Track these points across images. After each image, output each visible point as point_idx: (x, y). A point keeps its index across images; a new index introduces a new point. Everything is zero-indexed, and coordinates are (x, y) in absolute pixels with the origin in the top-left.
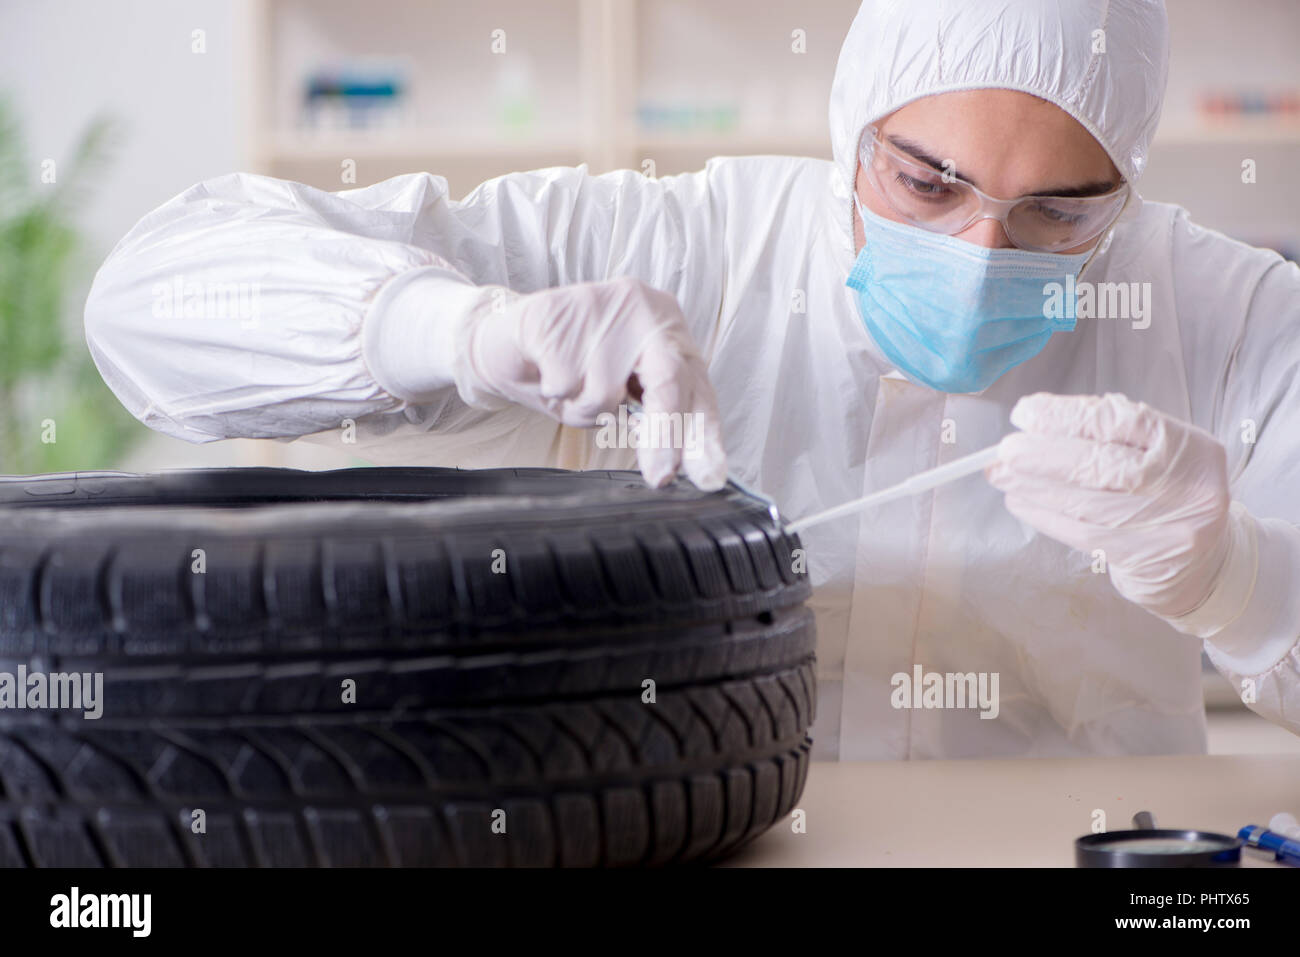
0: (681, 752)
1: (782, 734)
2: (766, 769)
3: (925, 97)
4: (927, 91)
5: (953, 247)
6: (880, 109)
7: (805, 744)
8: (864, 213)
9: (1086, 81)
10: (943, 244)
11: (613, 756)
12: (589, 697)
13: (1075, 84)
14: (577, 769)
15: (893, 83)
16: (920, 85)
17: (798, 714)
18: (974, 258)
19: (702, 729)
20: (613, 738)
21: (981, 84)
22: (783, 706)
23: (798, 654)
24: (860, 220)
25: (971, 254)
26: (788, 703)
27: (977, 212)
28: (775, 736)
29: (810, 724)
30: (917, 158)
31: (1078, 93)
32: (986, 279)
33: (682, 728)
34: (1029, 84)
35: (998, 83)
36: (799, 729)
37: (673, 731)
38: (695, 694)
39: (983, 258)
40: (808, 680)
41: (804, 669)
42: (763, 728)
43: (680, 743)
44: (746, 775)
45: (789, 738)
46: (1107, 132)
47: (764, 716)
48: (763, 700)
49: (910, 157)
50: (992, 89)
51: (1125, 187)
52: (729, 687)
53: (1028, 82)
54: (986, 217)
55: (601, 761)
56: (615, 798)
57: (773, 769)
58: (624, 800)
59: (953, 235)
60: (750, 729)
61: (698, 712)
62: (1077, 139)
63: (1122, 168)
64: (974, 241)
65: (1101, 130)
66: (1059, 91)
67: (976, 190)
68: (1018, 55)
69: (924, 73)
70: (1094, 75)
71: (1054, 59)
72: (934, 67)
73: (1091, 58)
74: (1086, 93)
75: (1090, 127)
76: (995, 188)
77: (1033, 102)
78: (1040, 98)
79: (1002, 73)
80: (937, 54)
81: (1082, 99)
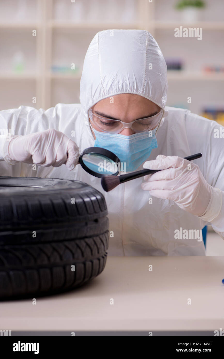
0: (74, 257)
1: (100, 252)
2: (96, 262)
3: (102, 100)
4: (102, 98)
5: (119, 137)
6: (91, 105)
7: (106, 254)
8: (94, 130)
9: (144, 86)
10: (116, 136)
11: (55, 258)
12: (49, 242)
13: (141, 88)
14: (46, 262)
15: (93, 97)
16: (100, 97)
17: (104, 246)
18: (125, 139)
19: (79, 251)
20: (55, 253)
21: (115, 94)
22: (100, 245)
23: (105, 230)
24: (93, 132)
25: (124, 138)
26: (102, 244)
27: (123, 127)
28: (98, 252)
29: (107, 249)
30: (104, 116)
31: (142, 90)
32: (130, 144)
33: (74, 251)
34: (129, 91)
35: (120, 93)
36: (104, 251)
37: (71, 251)
38: (78, 242)
39: (128, 139)
40: (107, 237)
41: (106, 234)
42: (95, 251)
43: (73, 254)
44: (90, 263)
45: (102, 252)
46: (153, 97)
47: (95, 247)
48: (95, 243)
49: (101, 116)
50: (119, 94)
51: (162, 110)
52: (87, 240)
53: (128, 90)
54: (126, 128)
55: (52, 260)
56: (56, 270)
57: (97, 262)
58: (58, 270)
59: (118, 134)
60: (92, 251)
61: (78, 246)
62: (145, 101)
63: (159, 105)
64: (124, 135)
65: (151, 98)
66: (137, 91)
67: (121, 122)
68: (124, 84)
69: (100, 94)
70: (146, 84)
71: (134, 83)
72: (102, 92)
73: (144, 80)
74: (144, 89)
75: (148, 98)
76: (126, 120)
77: (130, 95)
78: (132, 94)
79: (120, 90)
80: (102, 88)
81: (144, 92)
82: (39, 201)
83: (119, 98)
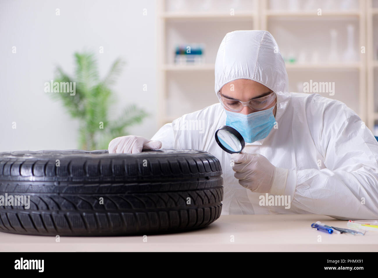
2: (207, 209)
9: (255, 73)
11: (171, 204)
12: (166, 192)
14: (164, 207)
16: (223, 83)
17: (215, 198)
20: (171, 200)
21: (233, 79)
22: (211, 196)
27: (242, 106)
28: (209, 202)
30: (228, 98)
31: (254, 76)
32: (248, 121)
36: (216, 202)
37: (185, 200)
39: (246, 117)
41: (217, 189)
42: (206, 201)
44: (202, 210)
45: (214, 204)
47: (206, 198)
48: (206, 195)
52: (198, 191)
53: (242, 76)
54: (245, 106)
56: (172, 213)
60: (203, 200)
61: (190, 196)
65: (262, 82)
66: (249, 76)
67: (240, 101)
68: (239, 71)
69: (223, 80)
70: (256, 71)
71: (247, 70)
72: (224, 78)
73: (255, 68)
74: (256, 75)
75: (259, 82)
76: (244, 100)
77: (245, 80)
78: (246, 79)
79: (237, 76)
80: (224, 75)
81: (256, 78)
82: (159, 162)
83: (236, 82)
